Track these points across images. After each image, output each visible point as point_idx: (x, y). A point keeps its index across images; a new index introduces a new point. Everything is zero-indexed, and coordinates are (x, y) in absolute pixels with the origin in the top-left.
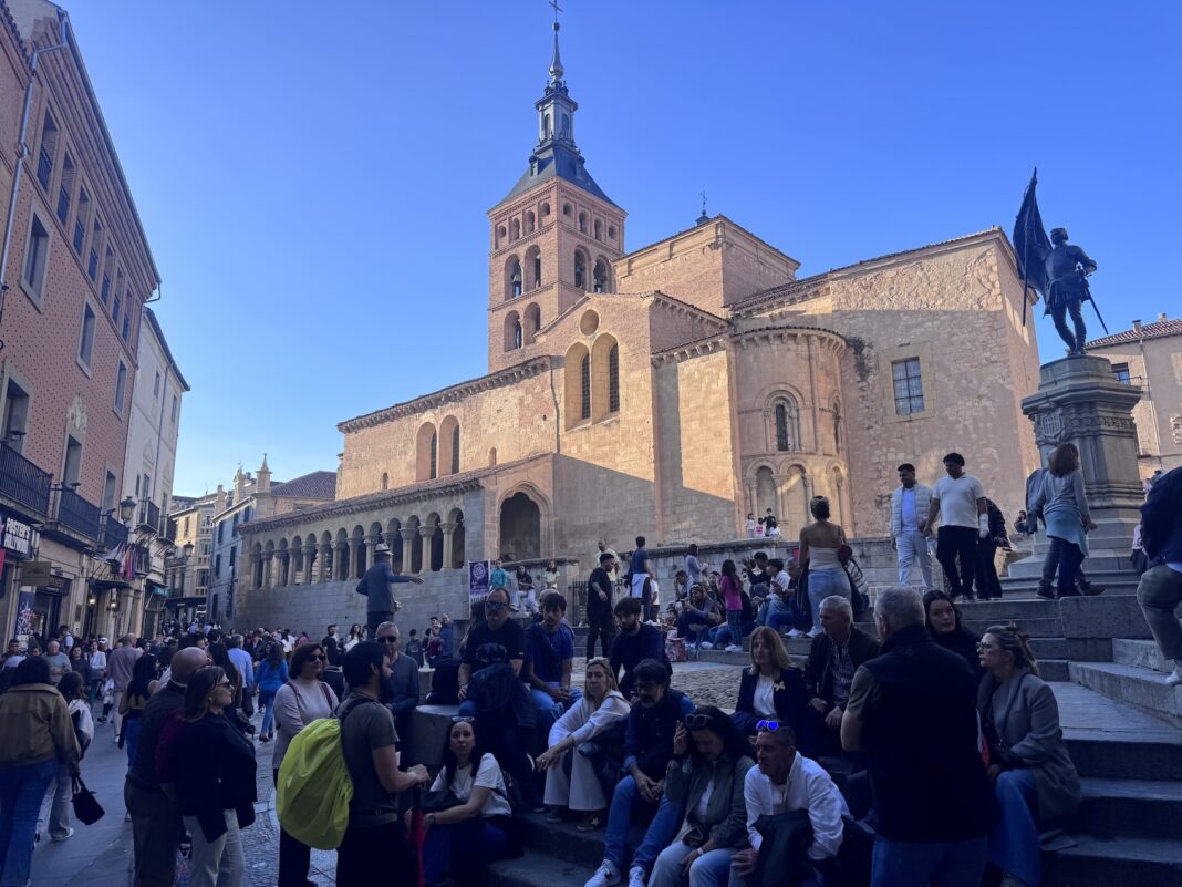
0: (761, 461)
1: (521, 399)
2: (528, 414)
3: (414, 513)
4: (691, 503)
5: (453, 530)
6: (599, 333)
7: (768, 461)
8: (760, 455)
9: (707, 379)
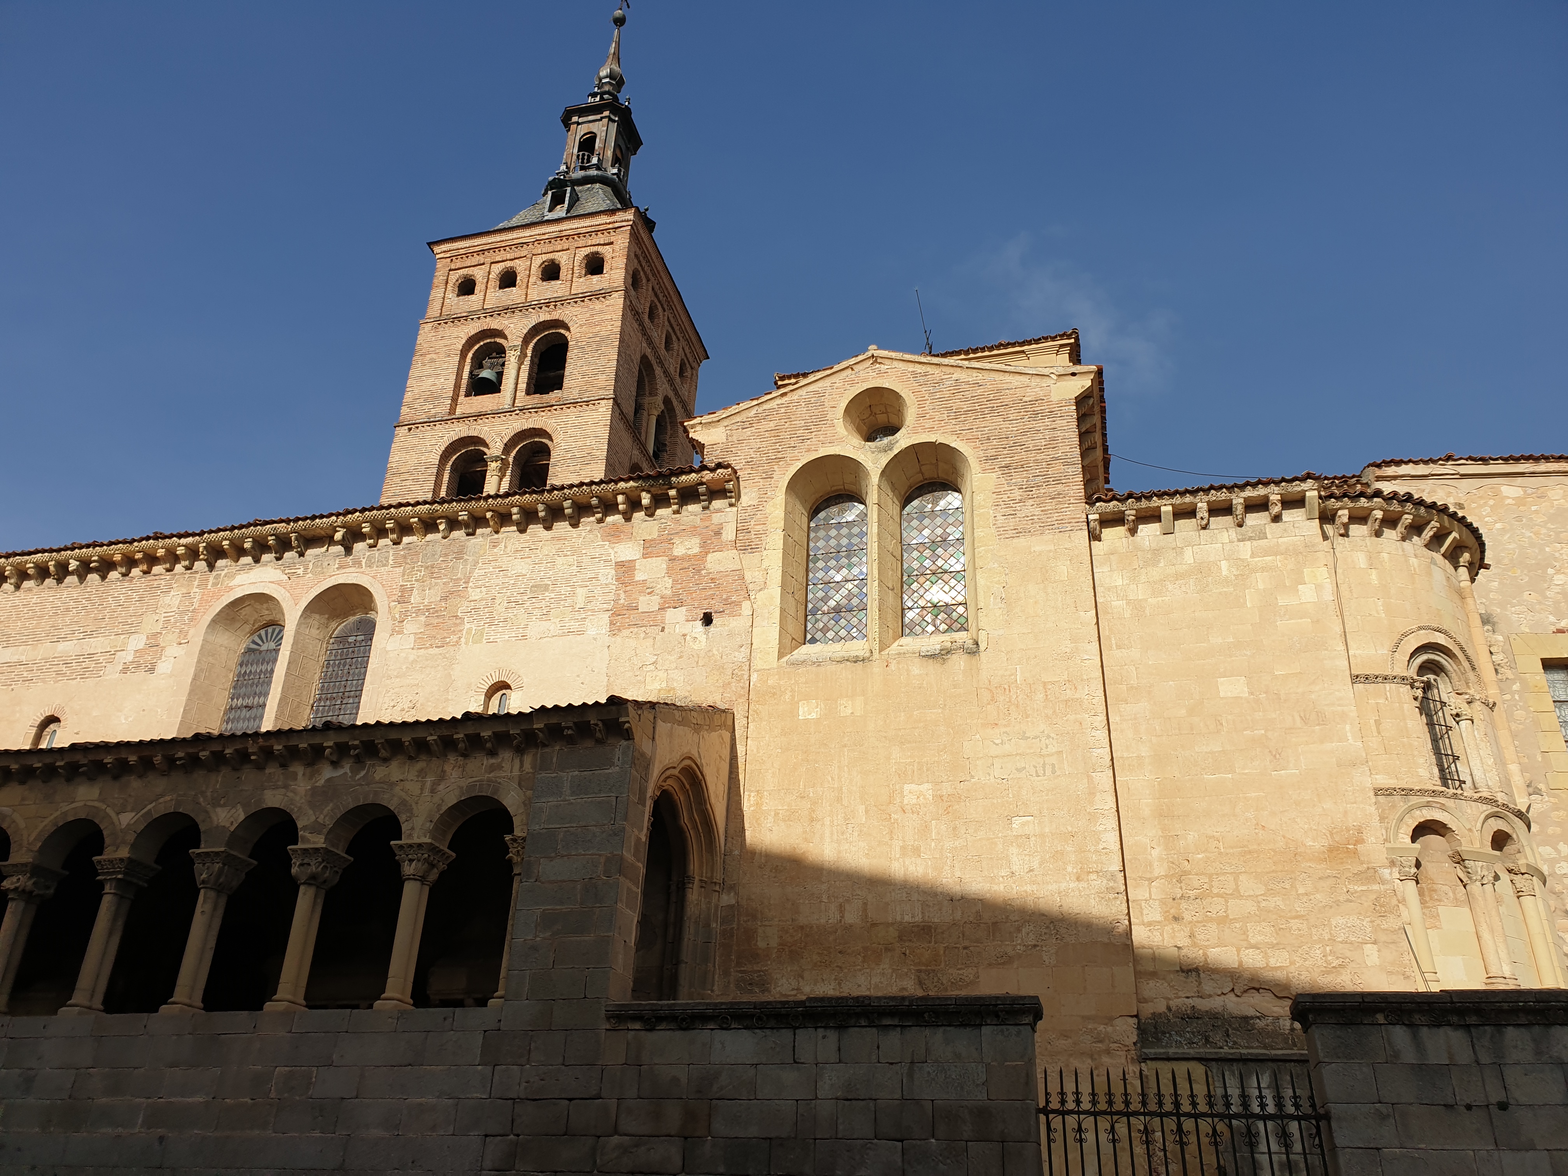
0: (1428, 805)
1: (625, 569)
2: (647, 603)
3: (273, 799)
4: (1237, 894)
5: (434, 876)
6: (903, 440)
7: (1443, 808)
8: (1422, 792)
9: (1261, 581)
